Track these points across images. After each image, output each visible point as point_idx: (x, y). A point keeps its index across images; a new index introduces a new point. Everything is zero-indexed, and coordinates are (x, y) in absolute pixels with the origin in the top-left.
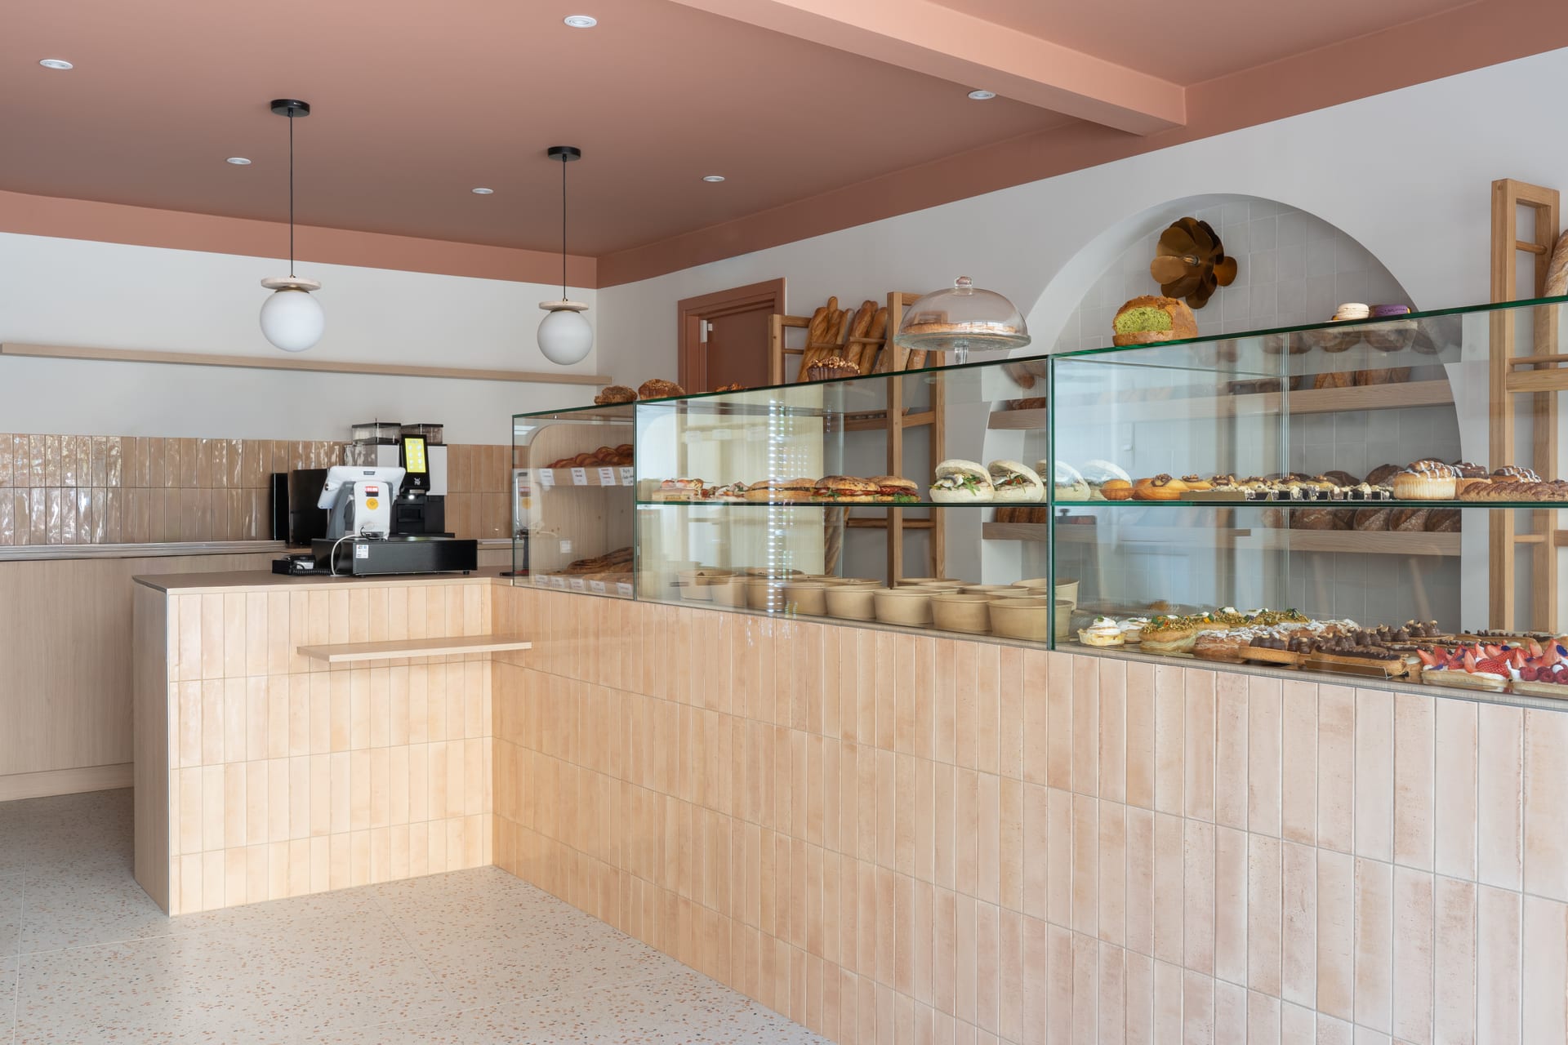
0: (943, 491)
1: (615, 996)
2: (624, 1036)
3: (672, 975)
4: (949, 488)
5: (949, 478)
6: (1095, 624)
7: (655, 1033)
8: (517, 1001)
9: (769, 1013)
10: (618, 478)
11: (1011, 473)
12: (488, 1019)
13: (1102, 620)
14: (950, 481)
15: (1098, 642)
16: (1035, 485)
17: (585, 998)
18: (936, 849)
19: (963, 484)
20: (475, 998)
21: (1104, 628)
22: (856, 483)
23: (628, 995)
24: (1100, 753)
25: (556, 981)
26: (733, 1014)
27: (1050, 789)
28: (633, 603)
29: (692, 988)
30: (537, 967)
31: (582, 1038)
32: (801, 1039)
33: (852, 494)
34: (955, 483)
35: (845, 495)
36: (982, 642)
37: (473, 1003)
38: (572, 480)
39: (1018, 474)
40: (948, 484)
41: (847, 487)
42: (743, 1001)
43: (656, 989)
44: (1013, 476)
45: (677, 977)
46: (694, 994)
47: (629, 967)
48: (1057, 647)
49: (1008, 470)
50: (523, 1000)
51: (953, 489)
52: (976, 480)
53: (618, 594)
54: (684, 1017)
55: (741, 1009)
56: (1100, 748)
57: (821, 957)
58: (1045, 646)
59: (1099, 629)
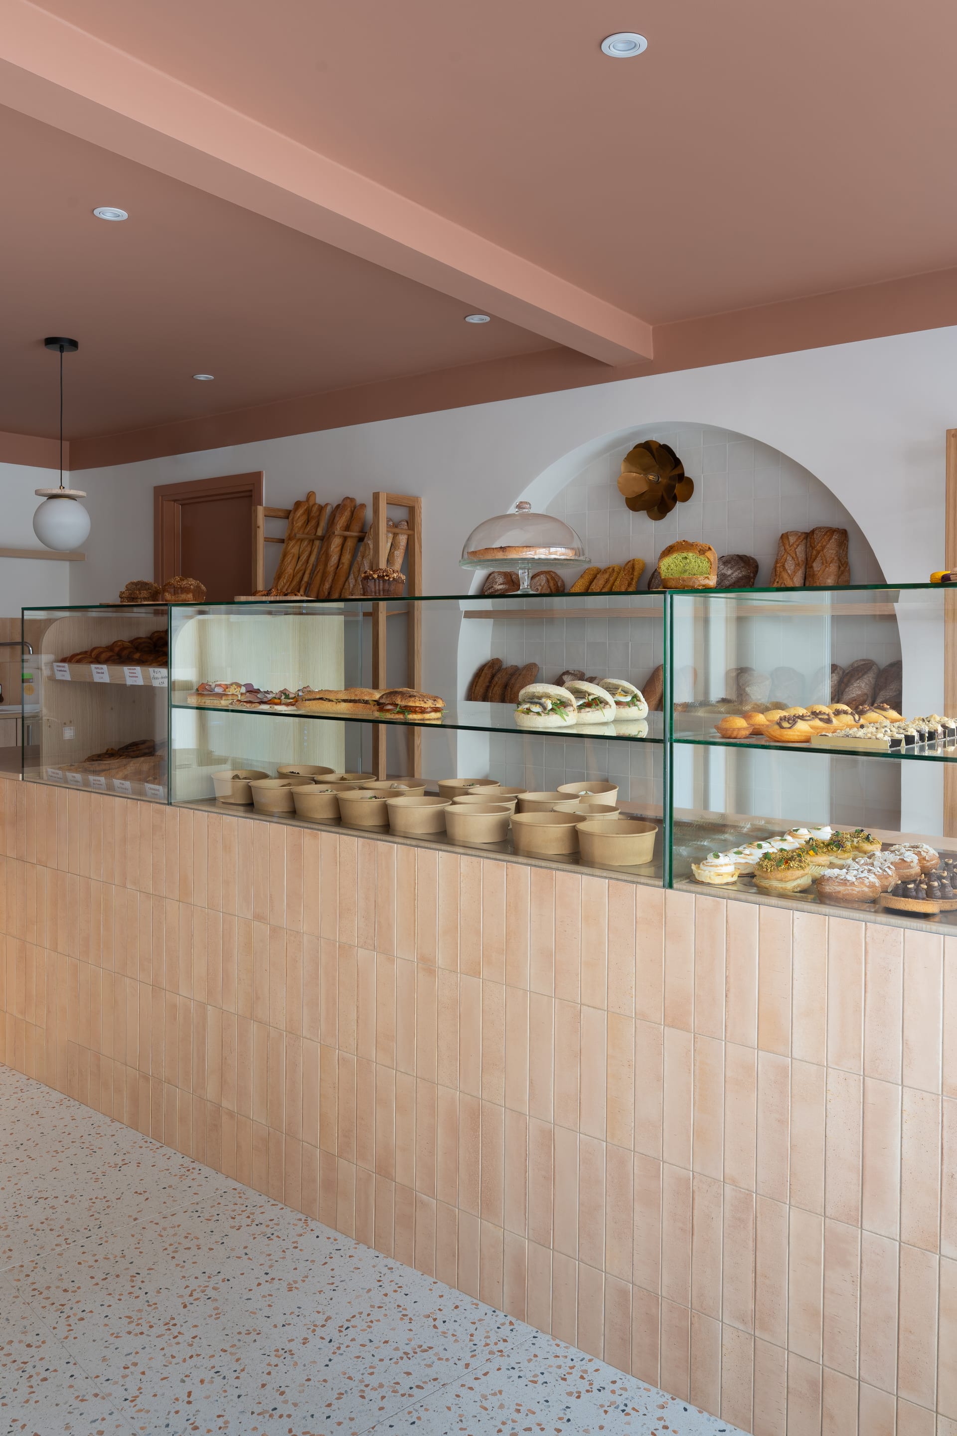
0: (531, 716)
1: (165, 1229)
2: (187, 1287)
3: (219, 1192)
4: (538, 714)
5: (536, 703)
6: (709, 860)
7: (221, 1276)
8: (58, 1249)
9: (332, 1233)
10: (146, 677)
11: (589, 695)
12: (30, 1279)
13: (717, 857)
14: (538, 706)
15: (717, 880)
16: (610, 706)
17: (133, 1236)
18: (531, 1082)
19: (552, 709)
20: (10, 1250)
21: (721, 866)
22: (425, 700)
23: (179, 1226)
24: (726, 996)
25: (96, 1216)
26: (294, 1240)
27: (666, 1028)
28: (167, 806)
29: (244, 1208)
30: (72, 1197)
31: (141, 1293)
32: (374, 1266)
33: (423, 711)
34: (545, 708)
35: (415, 712)
36: (587, 874)
37: (9, 1257)
38: (91, 675)
39: (596, 696)
40: (536, 708)
41: (417, 705)
42: (300, 1220)
43: (207, 1216)
44: (591, 697)
45: (225, 1195)
46: (248, 1217)
47: (170, 1186)
48: (675, 885)
49: (586, 692)
50: (65, 1246)
51: (543, 714)
52: (562, 704)
53: (146, 795)
54: (246, 1251)
55: (301, 1231)
56: (727, 991)
57: (392, 1180)
58: (661, 884)
59: (717, 866)
